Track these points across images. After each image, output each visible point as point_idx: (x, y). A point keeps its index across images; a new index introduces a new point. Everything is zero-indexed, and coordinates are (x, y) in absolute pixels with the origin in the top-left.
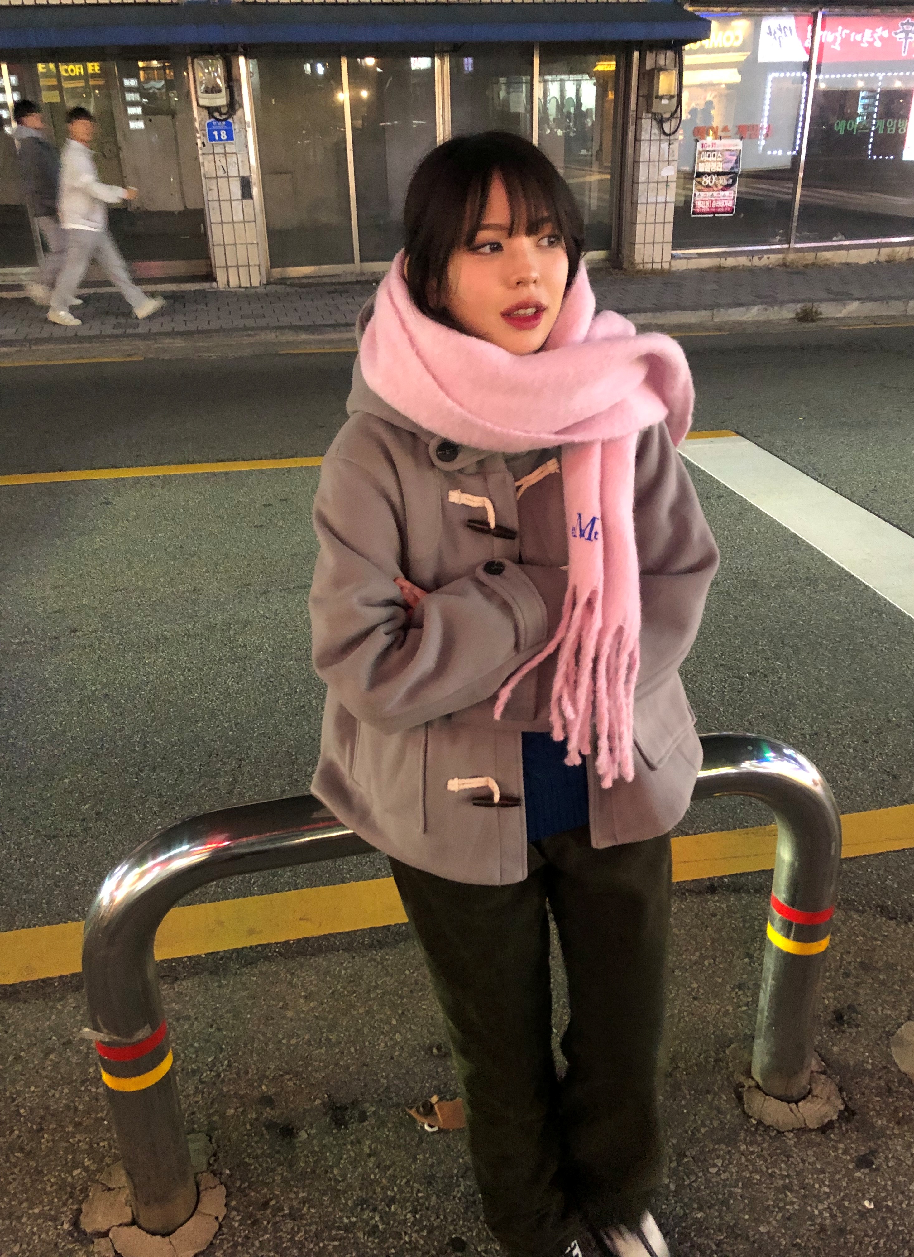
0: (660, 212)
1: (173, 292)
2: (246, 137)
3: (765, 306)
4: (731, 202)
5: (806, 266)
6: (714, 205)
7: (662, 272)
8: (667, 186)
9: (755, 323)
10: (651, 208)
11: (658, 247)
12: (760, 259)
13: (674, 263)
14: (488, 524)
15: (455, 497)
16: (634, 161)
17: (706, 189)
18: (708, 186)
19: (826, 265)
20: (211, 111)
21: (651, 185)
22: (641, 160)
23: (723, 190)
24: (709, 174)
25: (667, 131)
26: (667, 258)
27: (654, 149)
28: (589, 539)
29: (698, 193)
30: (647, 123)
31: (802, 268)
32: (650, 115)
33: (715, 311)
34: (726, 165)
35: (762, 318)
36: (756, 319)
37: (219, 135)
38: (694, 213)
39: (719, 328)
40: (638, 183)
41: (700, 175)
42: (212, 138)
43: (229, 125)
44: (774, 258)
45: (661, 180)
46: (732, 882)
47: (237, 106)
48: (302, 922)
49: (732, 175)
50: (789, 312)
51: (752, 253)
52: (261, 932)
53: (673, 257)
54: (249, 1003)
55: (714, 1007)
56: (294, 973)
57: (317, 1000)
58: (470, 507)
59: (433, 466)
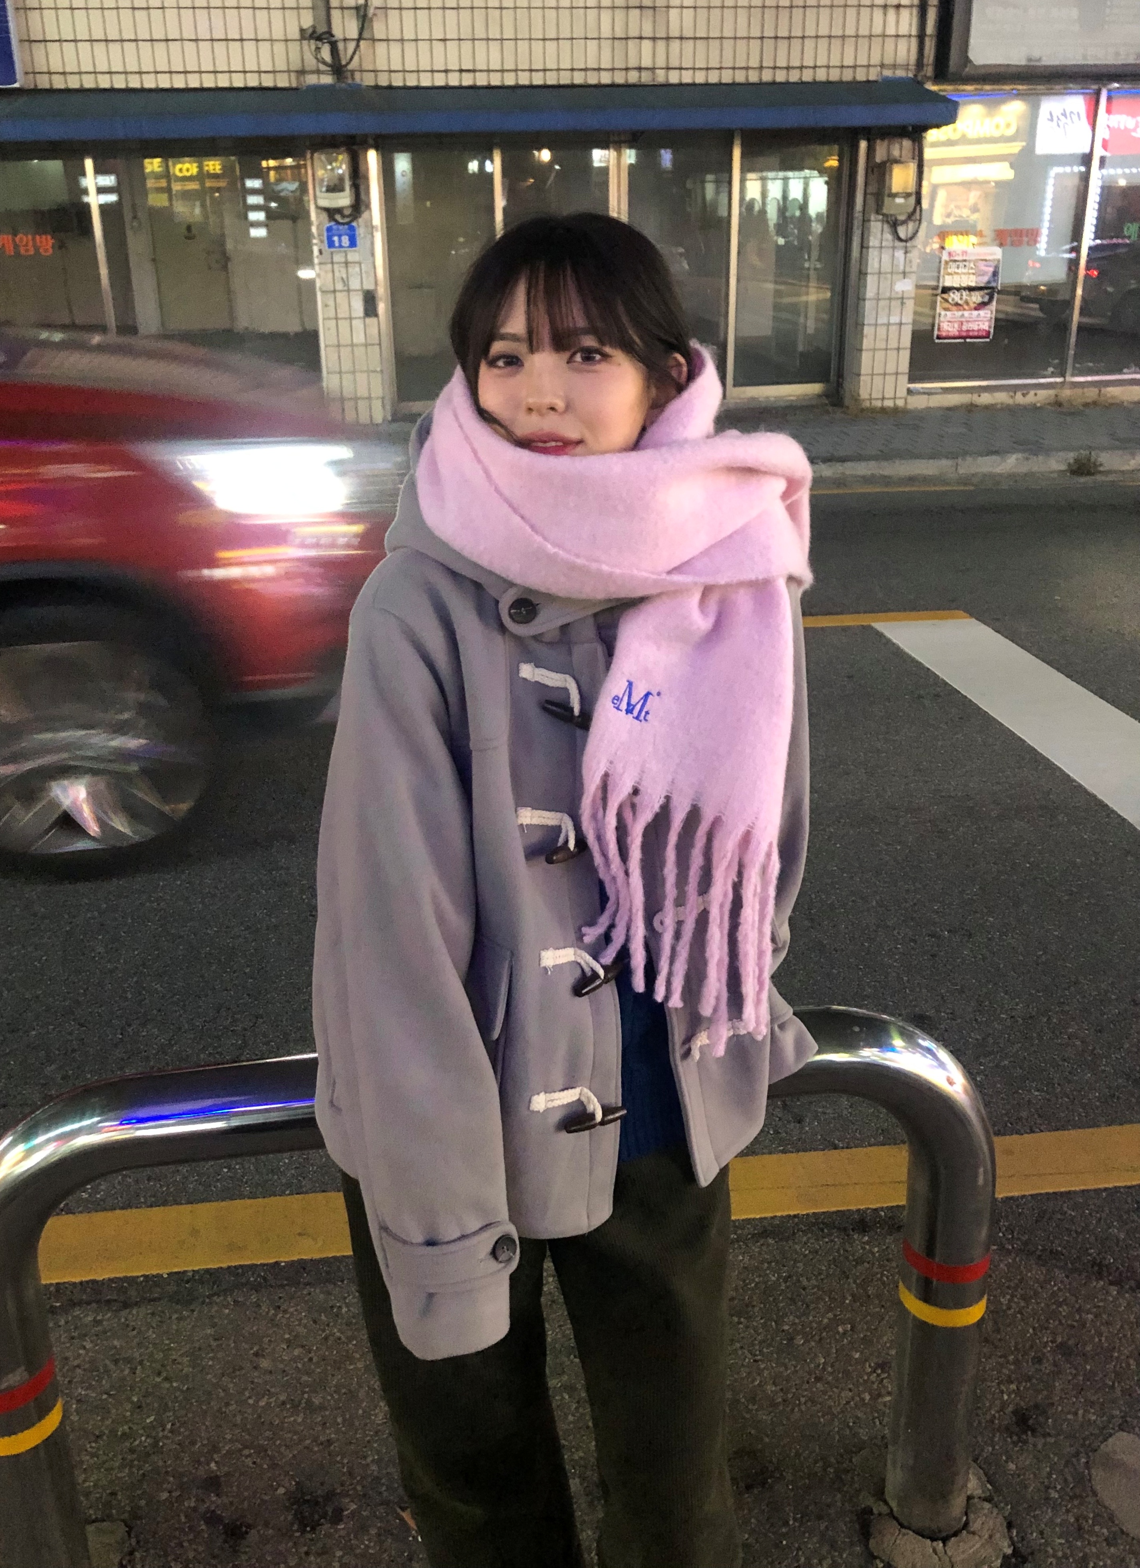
0: (893, 336)
2: (372, 244)
3: (1026, 455)
4: (987, 324)
5: (1086, 405)
6: (964, 328)
7: (896, 410)
8: (902, 304)
9: (1011, 476)
10: (882, 331)
11: (890, 380)
12: (1024, 395)
13: (910, 399)
14: (571, 710)
15: (527, 671)
16: (860, 272)
17: (954, 308)
18: (957, 304)
19: (1112, 404)
20: (331, 213)
21: (882, 303)
22: (869, 271)
23: (976, 309)
24: (958, 289)
25: (902, 235)
26: (902, 392)
27: (886, 258)
28: (637, 718)
29: (943, 313)
30: (876, 226)
31: (1081, 408)
32: (881, 217)
33: (960, 460)
34: (980, 278)
35: (1023, 469)
36: (1015, 470)
37: (340, 241)
38: (939, 337)
39: (965, 480)
40: (864, 300)
41: (946, 290)
42: (331, 244)
43: (352, 229)
44: (1042, 396)
45: (894, 295)
46: (890, 1217)
47: (363, 208)
48: (300, 1240)
49: (989, 290)
50: (1058, 462)
51: (1015, 388)
52: (244, 1249)
53: (909, 392)
54: (214, 1344)
55: (847, 1394)
56: (279, 1307)
57: (303, 1346)
58: (547, 686)
59: (503, 629)
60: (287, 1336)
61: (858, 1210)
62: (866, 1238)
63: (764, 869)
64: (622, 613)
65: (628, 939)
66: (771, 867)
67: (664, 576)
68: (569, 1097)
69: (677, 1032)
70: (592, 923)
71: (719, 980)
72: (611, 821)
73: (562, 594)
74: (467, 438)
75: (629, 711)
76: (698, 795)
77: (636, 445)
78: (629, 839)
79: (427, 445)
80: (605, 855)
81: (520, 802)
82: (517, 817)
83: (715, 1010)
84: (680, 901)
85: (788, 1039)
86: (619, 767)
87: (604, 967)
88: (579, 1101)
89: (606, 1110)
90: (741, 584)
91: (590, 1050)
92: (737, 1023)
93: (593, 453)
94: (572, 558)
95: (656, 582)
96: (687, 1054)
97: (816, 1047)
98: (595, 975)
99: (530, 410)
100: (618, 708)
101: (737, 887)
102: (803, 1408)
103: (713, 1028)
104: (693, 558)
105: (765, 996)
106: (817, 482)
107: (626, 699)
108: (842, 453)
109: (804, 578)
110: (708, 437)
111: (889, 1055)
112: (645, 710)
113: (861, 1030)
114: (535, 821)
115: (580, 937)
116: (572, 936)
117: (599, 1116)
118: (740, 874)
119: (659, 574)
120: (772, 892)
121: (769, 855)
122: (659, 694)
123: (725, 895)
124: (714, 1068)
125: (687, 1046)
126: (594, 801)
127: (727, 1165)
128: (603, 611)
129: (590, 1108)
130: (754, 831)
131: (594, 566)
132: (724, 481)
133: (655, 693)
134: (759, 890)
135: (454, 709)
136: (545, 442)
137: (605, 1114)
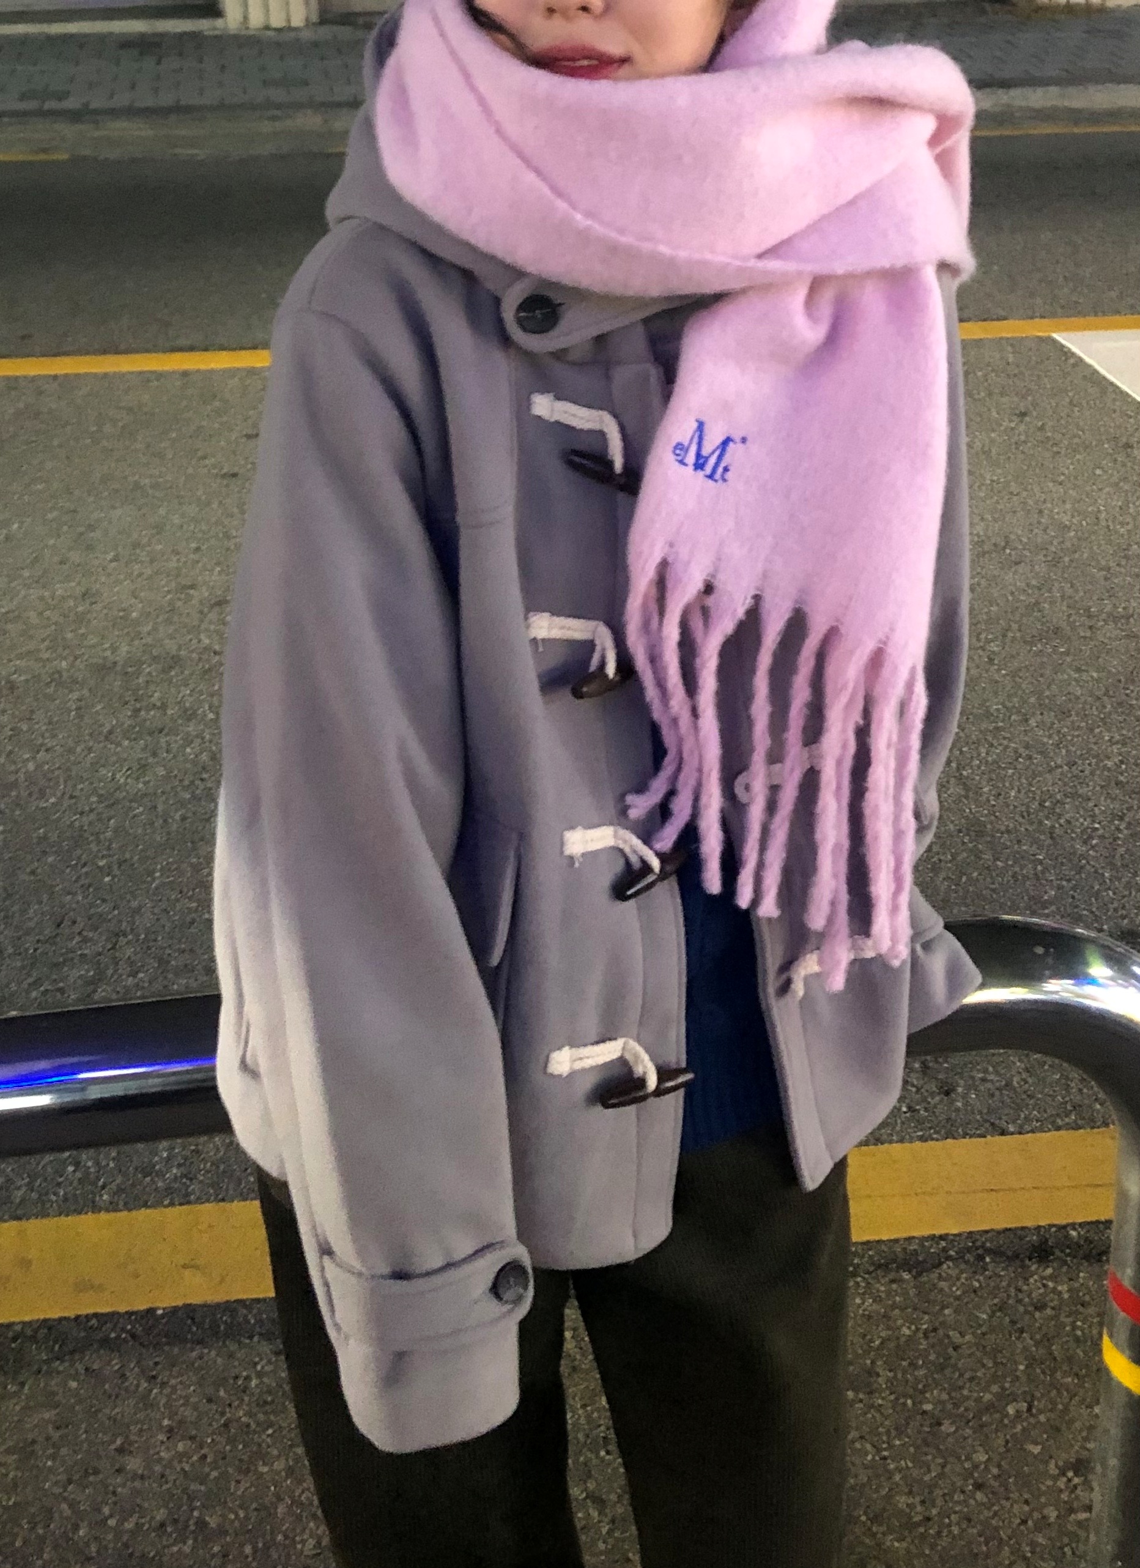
1: (143, 36)
14: (610, 464)
15: (543, 406)
28: (711, 477)
46: (1086, 1239)
48: (187, 1273)
52: (100, 1288)
54: (56, 1435)
55: (1018, 1509)
56: (154, 1377)
57: (192, 1438)
58: (573, 428)
59: (506, 340)
60: (166, 1422)
61: (1039, 1228)
62: (1049, 1271)
63: (903, 708)
64: (686, 318)
65: (695, 815)
66: (913, 704)
67: (752, 263)
68: (607, 1052)
69: (771, 955)
70: (641, 788)
71: (835, 876)
72: (672, 633)
73: (597, 288)
74: (453, 53)
75: (699, 466)
76: (804, 593)
77: (710, 63)
78: (698, 661)
79: (391, 62)
80: (661, 684)
81: (533, 604)
82: (528, 627)
83: (830, 920)
84: (775, 756)
85: (937, 965)
86: (684, 552)
87: (659, 855)
88: (622, 1061)
89: (664, 1073)
90: (869, 274)
91: (637, 981)
92: (860, 940)
93: (642, 76)
94: (613, 235)
95: (741, 270)
96: (785, 988)
97: (979, 979)
98: (646, 868)
99: (551, 11)
100: (682, 462)
101: (863, 734)
102: (956, 1530)
103: (825, 948)
104: (795, 235)
105: (904, 899)
106: (981, 117)
107: (693, 449)
108: (1006, 74)
109: (962, 266)
110: (819, 51)
111: (1088, 989)
112: (723, 465)
113: (1046, 953)
114: (556, 633)
115: (624, 811)
116: (611, 810)
117: (652, 1082)
118: (867, 713)
119: (745, 258)
120: (915, 741)
121: (910, 686)
122: (744, 440)
123: (844, 746)
124: (825, 1009)
125: (784, 977)
126: (645, 605)
127: (845, 1159)
128: (657, 315)
129: (639, 1071)
130: (890, 650)
131: (647, 246)
132: (839, 118)
133: (737, 438)
134: (895, 738)
135: (433, 465)
136: (573, 60)
137: (661, 1079)
